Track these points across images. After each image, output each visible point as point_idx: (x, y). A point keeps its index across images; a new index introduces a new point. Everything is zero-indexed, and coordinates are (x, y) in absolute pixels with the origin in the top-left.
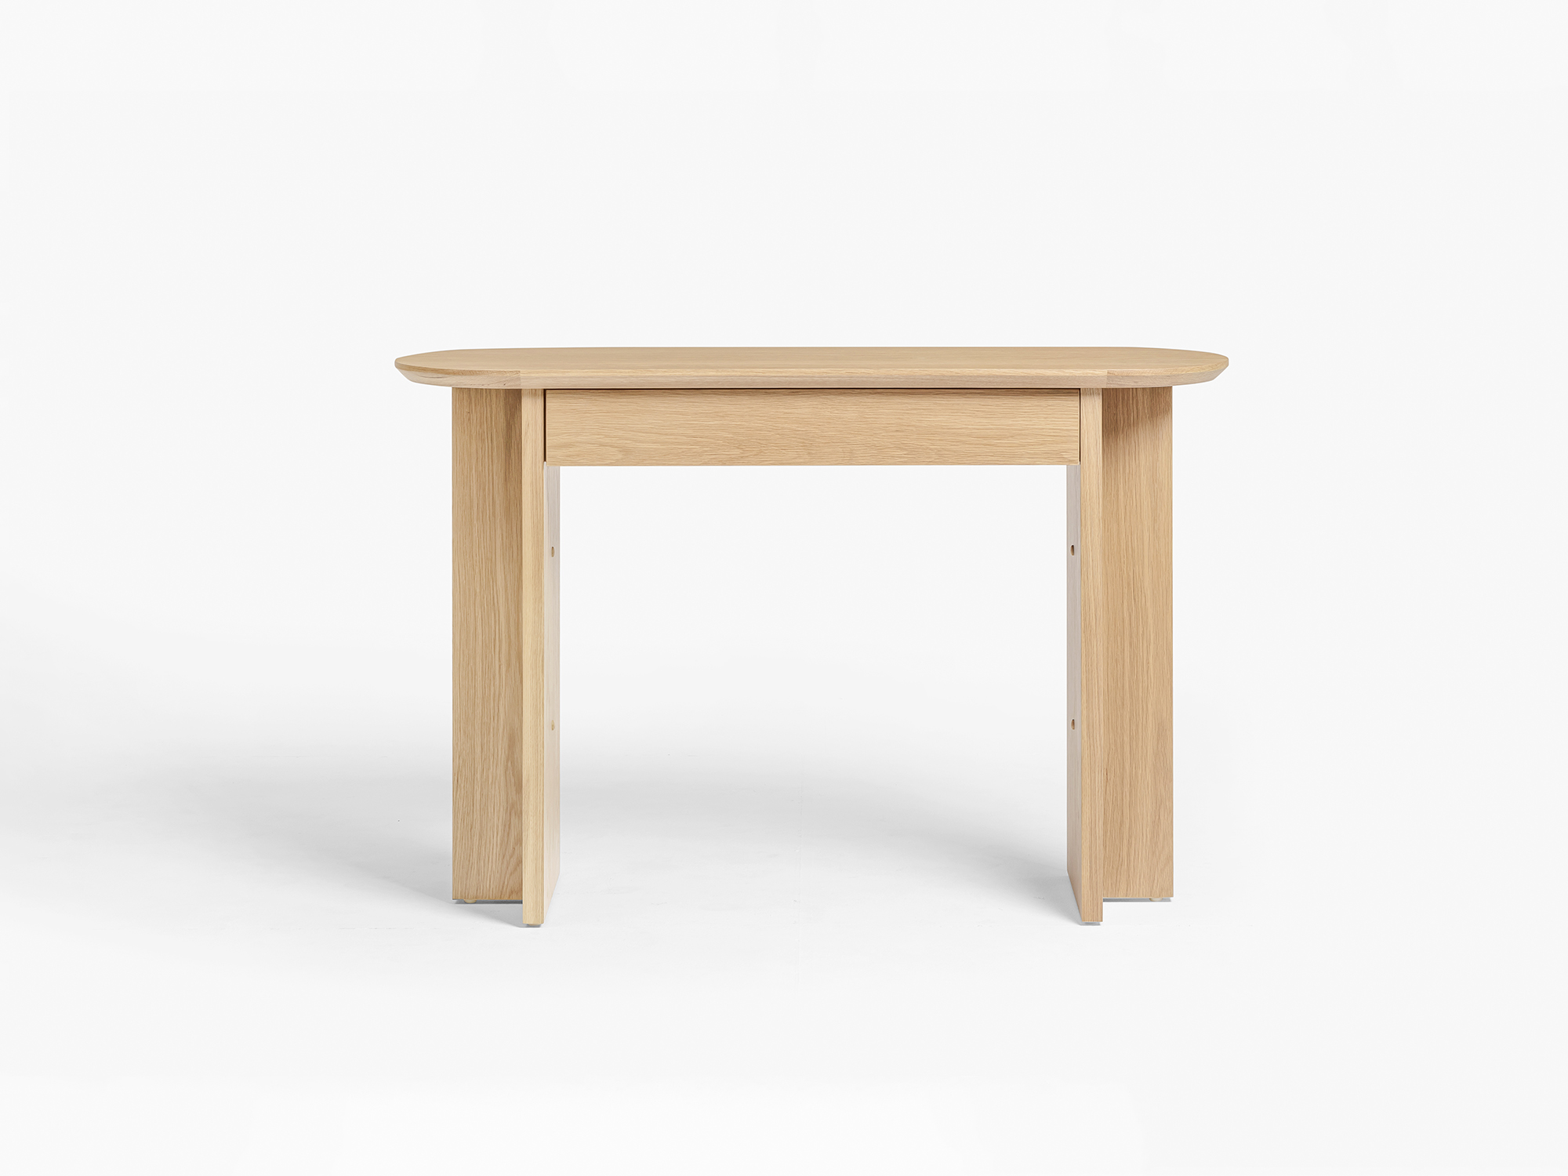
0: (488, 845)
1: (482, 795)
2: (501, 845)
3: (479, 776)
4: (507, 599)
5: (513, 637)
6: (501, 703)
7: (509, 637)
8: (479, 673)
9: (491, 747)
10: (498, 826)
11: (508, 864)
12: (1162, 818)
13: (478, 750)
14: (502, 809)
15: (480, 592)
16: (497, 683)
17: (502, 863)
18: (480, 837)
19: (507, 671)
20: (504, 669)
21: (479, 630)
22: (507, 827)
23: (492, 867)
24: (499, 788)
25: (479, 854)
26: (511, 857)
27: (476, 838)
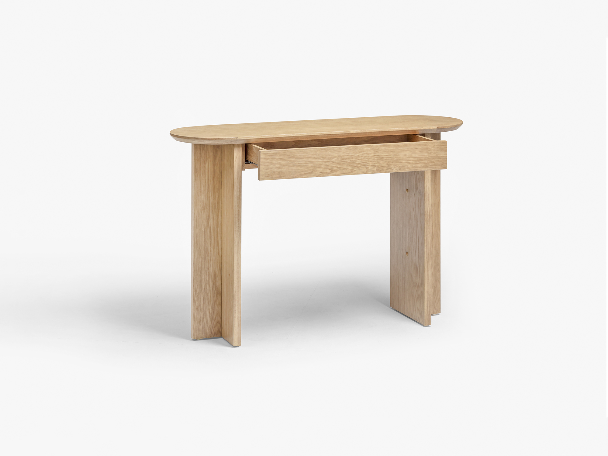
0: (206, 317)
1: (204, 298)
2: (211, 316)
3: (203, 291)
4: (213, 223)
5: (216, 238)
6: (211, 262)
7: (214, 237)
8: (203, 252)
9: (208, 280)
10: (210, 310)
11: (213, 324)
12: (437, 285)
13: (203, 281)
14: (211, 303)
15: (204, 221)
16: (210, 255)
17: (211, 324)
18: (203, 314)
19: (213, 250)
20: (212, 249)
21: (204, 236)
22: (213, 310)
23: (208, 325)
24: (210, 295)
25: (203, 321)
26: (214, 321)
27: (202, 315)
